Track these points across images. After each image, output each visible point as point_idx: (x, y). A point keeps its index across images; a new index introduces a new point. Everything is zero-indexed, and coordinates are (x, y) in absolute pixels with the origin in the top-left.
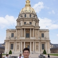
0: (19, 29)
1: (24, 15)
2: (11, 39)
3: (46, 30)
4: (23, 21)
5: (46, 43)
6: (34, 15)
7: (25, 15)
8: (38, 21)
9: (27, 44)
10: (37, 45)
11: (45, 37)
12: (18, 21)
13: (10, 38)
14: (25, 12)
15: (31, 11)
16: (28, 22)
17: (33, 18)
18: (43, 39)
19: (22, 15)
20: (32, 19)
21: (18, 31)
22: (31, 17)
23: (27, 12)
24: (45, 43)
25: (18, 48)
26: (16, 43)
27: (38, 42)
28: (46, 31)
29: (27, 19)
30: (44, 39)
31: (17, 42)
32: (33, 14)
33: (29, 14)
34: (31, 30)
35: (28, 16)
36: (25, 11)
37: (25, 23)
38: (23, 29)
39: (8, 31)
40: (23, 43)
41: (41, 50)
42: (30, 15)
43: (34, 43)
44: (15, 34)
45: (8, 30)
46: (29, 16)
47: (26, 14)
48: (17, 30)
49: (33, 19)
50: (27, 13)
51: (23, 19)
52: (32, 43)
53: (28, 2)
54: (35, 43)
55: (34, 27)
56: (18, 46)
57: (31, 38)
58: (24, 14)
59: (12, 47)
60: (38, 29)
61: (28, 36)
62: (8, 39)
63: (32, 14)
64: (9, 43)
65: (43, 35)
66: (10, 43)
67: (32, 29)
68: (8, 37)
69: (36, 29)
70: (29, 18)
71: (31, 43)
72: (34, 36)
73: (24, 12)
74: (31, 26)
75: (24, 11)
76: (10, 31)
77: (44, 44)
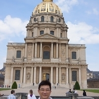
0: (32, 43)
1: (39, 18)
2: (16, 61)
3: (79, 46)
4: (38, 28)
5: (80, 70)
6: (58, 18)
7: (43, 18)
8: (65, 29)
9: (44, 70)
10: (63, 72)
11: (77, 59)
12: (30, 28)
13: (14, 59)
14: (42, 12)
15: (53, 9)
16: (47, 31)
17: (57, 24)
18: (74, 62)
19: (36, 18)
20: (55, 25)
21: (29, 46)
22: (53, 22)
23: (46, 11)
24: (78, 69)
25: (28, 79)
26: (25, 69)
27: (66, 68)
28: (80, 48)
29: (46, 25)
30: (77, 62)
31: (27, 67)
32: (58, 16)
33: (50, 16)
34: (52, 45)
35: (47, 19)
36: (42, 10)
37: (42, 32)
38: (39, 43)
39: (10, 46)
40: (38, 68)
41: (70, 82)
42: (52, 18)
43: (57, 69)
44: (24, 53)
45: (10, 44)
46: (49, 20)
47: (45, 16)
48: (26, 45)
49: (57, 26)
50: (46, 14)
51: (39, 24)
52: (54, 68)
54: (60, 69)
55: (59, 39)
56: (28, 74)
57: (53, 60)
58: (41, 16)
59: (17, 75)
60: (65, 44)
61: (46, 55)
62: (10, 61)
63: (56, 16)
64: (12, 69)
65: (74, 55)
66: (14, 68)
67: (55, 44)
68: (11, 58)
69: (62, 44)
70: (50, 23)
71: (52, 69)
72: (57, 57)
73: (40, 12)
74: (52, 38)
75: (40, 10)
76: (14, 47)
77: (76, 72)
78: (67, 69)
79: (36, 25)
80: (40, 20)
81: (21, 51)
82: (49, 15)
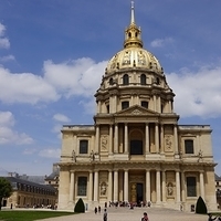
0: (108, 126)
2: (78, 159)
3: (199, 129)
4: (118, 96)
5: (201, 175)
7: (126, 78)
8: (169, 96)
9: (133, 177)
10: (168, 180)
11: (196, 153)
12: (102, 97)
14: (125, 67)
15: (145, 61)
16: (135, 101)
17: (154, 88)
18: (189, 159)
19: (115, 78)
20: (150, 90)
21: (102, 132)
22: (145, 84)
23: (131, 66)
24: (199, 174)
26: (96, 174)
27: (174, 172)
28: (200, 133)
29: (132, 92)
30: (196, 159)
31: (100, 172)
32: (153, 73)
34: (147, 127)
35: (135, 79)
36: (124, 64)
37: (125, 104)
38: (121, 126)
39: (68, 132)
40: (121, 174)
41: (184, 199)
42: (143, 78)
43: (158, 174)
44: (93, 143)
45: (68, 129)
46: (139, 80)
47: (130, 75)
49: (154, 91)
50: (132, 71)
51: (120, 90)
52: (153, 174)
53: (133, 34)
54: (163, 173)
55: (159, 117)
57: (150, 157)
58: (122, 75)
60: (172, 126)
61: (136, 148)
62: (69, 161)
63: (150, 73)
64: (72, 175)
65: (189, 147)
66: (75, 173)
67: (152, 126)
69: (165, 126)
70: (140, 86)
71: (148, 174)
73: (121, 67)
74: (147, 114)
75: (121, 64)
76: (75, 133)
77: (194, 178)
78: (178, 174)
79: (115, 92)
80: (121, 82)
81: (87, 141)
82: (137, 71)
